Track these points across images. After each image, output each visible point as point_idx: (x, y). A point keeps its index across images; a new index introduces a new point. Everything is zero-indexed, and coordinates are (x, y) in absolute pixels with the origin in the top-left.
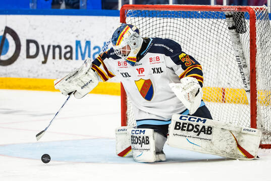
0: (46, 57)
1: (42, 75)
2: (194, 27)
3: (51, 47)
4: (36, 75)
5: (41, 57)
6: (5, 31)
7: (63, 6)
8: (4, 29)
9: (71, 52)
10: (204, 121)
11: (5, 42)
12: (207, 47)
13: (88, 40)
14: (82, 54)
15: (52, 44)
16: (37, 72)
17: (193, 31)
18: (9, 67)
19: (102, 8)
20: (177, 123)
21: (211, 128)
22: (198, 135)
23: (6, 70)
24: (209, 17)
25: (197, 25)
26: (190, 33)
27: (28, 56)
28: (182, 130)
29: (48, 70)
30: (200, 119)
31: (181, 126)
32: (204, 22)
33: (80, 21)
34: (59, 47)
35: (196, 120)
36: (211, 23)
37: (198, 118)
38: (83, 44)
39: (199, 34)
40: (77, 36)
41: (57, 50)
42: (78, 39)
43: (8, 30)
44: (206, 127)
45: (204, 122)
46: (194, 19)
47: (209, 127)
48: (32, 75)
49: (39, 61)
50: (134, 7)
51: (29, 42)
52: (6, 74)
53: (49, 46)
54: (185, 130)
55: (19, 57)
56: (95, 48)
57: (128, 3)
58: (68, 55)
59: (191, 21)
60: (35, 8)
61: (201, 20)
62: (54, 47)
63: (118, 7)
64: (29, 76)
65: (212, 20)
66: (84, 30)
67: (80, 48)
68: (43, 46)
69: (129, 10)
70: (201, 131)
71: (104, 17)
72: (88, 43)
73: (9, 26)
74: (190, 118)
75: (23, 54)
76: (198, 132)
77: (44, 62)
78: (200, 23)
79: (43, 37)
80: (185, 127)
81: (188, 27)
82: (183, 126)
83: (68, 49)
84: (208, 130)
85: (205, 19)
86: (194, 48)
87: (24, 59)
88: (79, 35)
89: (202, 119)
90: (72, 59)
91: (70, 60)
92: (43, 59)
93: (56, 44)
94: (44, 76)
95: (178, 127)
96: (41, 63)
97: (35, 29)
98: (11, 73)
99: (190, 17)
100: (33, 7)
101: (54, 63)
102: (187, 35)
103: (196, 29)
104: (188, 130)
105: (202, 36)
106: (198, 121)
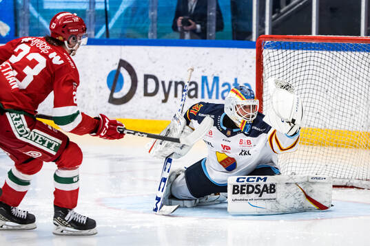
0: (167, 95)
1: (162, 115)
2: (341, 62)
3: (173, 84)
4: (154, 116)
5: (161, 95)
6: (119, 64)
7: (187, 36)
8: (118, 62)
9: (196, 89)
10: (265, 179)
11: (119, 77)
12: (356, 85)
13: (216, 75)
14: (208, 92)
15: (174, 80)
16: (156, 112)
17: (340, 66)
18: (123, 106)
19: (233, 39)
20: (234, 186)
21: (274, 186)
22: (260, 196)
23: (120, 110)
24: (359, 50)
25: (345, 59)
26: (336, 68)
27: (146, 94)
28: (242, 193)
29: (168, 110)
30: (260, 178)
31: (239, 189)
32: (353, 56)
33: (208, 53)
34: (182, 83)
35: (255, 180)
36: (361, 56)
37: (257, 177)
38: (210, 81)
39: (347, 70)
40: (203, 71)
41: (180, 87)
42: (205, 75)
43: (123, 63)
44: (268, 186)
45: (265, 181)
46: (342, 53)
47: (271, 185)
48: (149, 116)
49: (159, 100)
50: (272, 38)
51: (147, 77)
52: (119, 115)
53: (171, 83)
54: (244, 193)
55: (135, 95)
56: (223, 85)
57: (264, 33)
58: (193, 93)
59: (338, 55)
60: (155, 38)
61: (349, 53)
62: (177, 84)
63: (251, 38)
64: (146, 117)
65: (363, 53)
66: (211, 64)
67: (207, 85)
68: (163, 83)
69: (267, 42)
70: (263, 191)
71: (236, 50)
72: (216, 79)
73: (124, 59)
74: (248, 178)
75: (140, 92)
76: (260, 193)
77: (164, 101)
78: (349, 57)
79: (164, 71)
80: (244, 189)
81: (334, 62)
82: (242, 189)
83: (193, 86)
84: (271, 189)
85: (354, 53)
86: (341, 86)
87: (141, 97)
88: (205, 70)
89: (262, 177)
90: (197, 97)
91: (194, 98)
92: (163, 98)
93: (179, 80)
94: (164, 117)
95: (236, 191)
96: (161, 101)
97: (154, 62)
98: (126, 113)
99: (337, 50)
100: (152, 36)
101: (175, 102)
102: (332, 71)
103: (344, 64)
104: (248, 193)
105: (351, 72)
106: (257, 181)
